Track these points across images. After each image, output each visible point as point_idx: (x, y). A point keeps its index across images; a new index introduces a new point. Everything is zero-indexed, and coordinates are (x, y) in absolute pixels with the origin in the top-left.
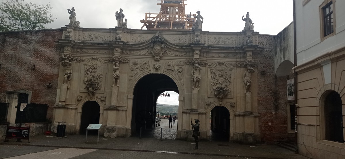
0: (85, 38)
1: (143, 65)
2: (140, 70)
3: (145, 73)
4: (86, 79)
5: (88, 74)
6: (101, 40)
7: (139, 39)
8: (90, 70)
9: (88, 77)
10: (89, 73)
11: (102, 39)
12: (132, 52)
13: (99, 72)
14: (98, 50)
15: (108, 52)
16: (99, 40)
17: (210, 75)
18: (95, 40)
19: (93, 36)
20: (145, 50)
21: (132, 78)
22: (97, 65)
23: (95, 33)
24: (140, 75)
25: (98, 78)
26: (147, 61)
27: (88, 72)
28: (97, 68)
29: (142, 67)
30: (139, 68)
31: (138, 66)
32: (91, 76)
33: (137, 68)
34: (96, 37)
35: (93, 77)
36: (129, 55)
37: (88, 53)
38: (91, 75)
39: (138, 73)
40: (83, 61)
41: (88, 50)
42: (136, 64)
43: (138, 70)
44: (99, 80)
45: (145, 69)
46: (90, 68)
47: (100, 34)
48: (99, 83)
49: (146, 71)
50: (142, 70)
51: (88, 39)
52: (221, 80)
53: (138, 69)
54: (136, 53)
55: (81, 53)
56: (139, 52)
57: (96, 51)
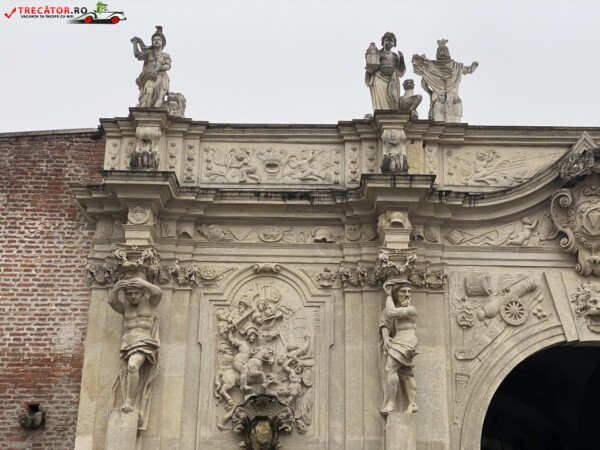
0: (216, 169)
1: (520, 300)
2: (509, 325)
3: (532, 341)
4: (230, 377)
5: (236, 348)
6: (297, 181)
7: (485, 171)
8: (249, 326)
9: (238, 364)
10: (244, 345)
11: (300, 175)
12: (456, 236)
13: (291, 338)
14: (284, 229)
15: (331, 236)
16: (287, 178)
18: (265, 179)
19: (254, 162)
20: (518, 225)
21: (470, 365)
22: (282, 303)
23: (262, 147)
24: (512, 351)
25: (293, 371)
26: (534, 277)
27: (236, 340)
28: (280, 318)
29: (514, 308)
30: (503, 313)
31: (494, 303)
32: (257, 361)
33: (489, 317)
34: (270, 166)
35: (266, 364)
36: (443, 248)
37: (234, 246)
38: (251, 356)
39: (499, 341)
40: (208, 282)
41: (234, 230)
42: (484, 294)
43: (495, 325)
44: (297, 379)
45: (535, 320)
46: (246, 319)
47: (291, 149)
48: (296, 397)
49: (536, 329)
50: (518, 321)
51: (232, 177)
53: (495, 321)
54: (477, 237)
55: (195, 245)
56: (492, 235)
57: (274, 231)
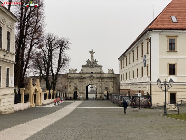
4: (74, 86)
12: (85, 79)
14: (77, 79)
17: (104, 84)
18: (76, 76)
20: (88, 78)
22: (77, 82)
25: (77, 86)
31: (87, 82)
37: (74, 80)
46: (75, 83)
52: (107, 85)
